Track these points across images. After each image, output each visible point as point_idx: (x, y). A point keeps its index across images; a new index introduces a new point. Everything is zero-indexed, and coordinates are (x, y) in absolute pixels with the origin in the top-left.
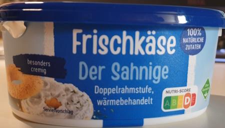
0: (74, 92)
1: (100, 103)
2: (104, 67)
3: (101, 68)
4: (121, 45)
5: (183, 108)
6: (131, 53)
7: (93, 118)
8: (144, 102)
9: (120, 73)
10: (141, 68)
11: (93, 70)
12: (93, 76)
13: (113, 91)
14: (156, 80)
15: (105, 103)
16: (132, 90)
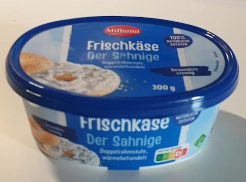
0: (84, 150)
1: (104, 158)
2: (107, 138)
3: (104, 139)
4: (120, 126)
5: (173, 159)
6: (129, 130)
7: (100, 166)
8: (139, 158)
9: (120, 142)
10: (138, 140)
11: (98, 140)
12: (99, 143)
13: (115, 152)
14: (150, 146)
15: (109, 158)
16: (130, 152)
